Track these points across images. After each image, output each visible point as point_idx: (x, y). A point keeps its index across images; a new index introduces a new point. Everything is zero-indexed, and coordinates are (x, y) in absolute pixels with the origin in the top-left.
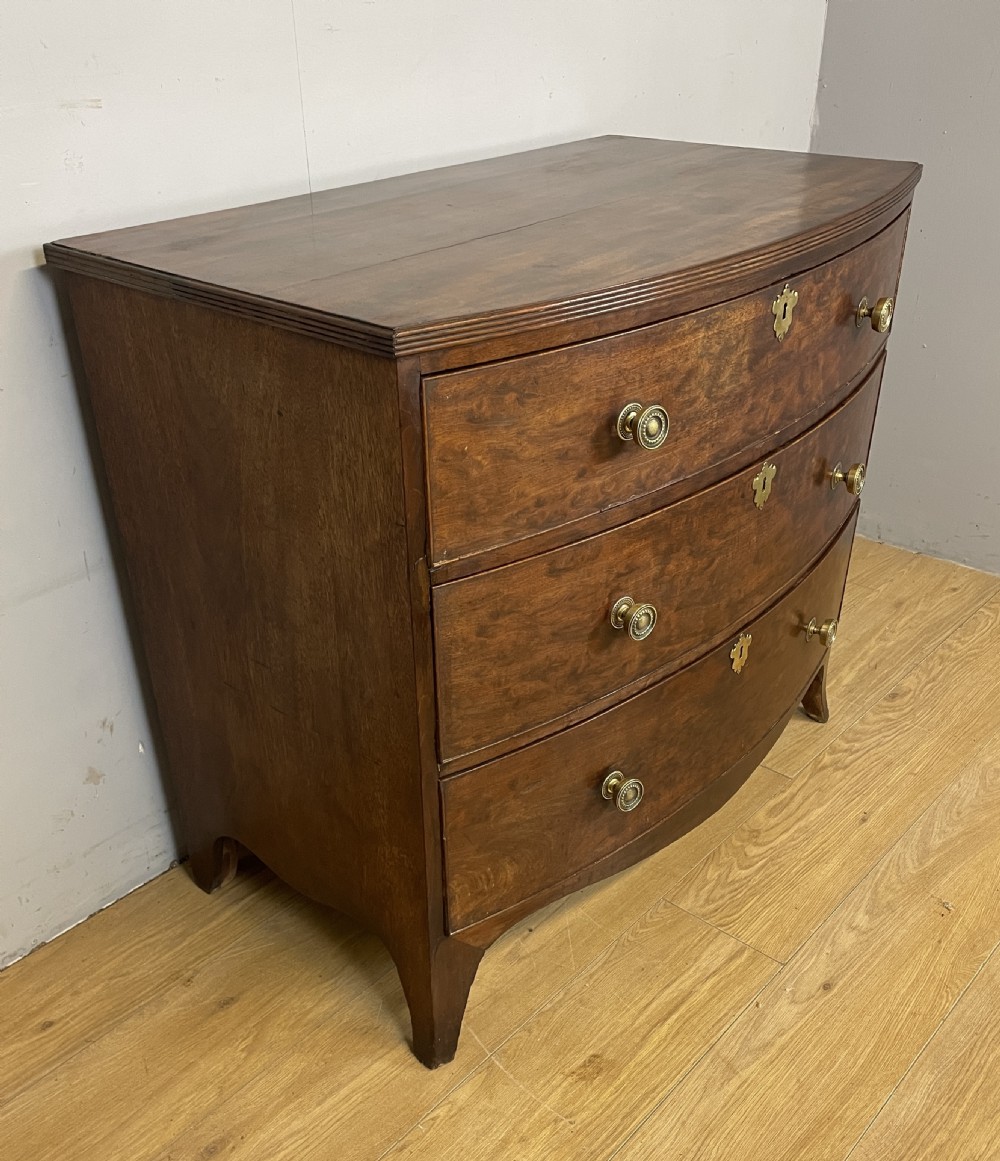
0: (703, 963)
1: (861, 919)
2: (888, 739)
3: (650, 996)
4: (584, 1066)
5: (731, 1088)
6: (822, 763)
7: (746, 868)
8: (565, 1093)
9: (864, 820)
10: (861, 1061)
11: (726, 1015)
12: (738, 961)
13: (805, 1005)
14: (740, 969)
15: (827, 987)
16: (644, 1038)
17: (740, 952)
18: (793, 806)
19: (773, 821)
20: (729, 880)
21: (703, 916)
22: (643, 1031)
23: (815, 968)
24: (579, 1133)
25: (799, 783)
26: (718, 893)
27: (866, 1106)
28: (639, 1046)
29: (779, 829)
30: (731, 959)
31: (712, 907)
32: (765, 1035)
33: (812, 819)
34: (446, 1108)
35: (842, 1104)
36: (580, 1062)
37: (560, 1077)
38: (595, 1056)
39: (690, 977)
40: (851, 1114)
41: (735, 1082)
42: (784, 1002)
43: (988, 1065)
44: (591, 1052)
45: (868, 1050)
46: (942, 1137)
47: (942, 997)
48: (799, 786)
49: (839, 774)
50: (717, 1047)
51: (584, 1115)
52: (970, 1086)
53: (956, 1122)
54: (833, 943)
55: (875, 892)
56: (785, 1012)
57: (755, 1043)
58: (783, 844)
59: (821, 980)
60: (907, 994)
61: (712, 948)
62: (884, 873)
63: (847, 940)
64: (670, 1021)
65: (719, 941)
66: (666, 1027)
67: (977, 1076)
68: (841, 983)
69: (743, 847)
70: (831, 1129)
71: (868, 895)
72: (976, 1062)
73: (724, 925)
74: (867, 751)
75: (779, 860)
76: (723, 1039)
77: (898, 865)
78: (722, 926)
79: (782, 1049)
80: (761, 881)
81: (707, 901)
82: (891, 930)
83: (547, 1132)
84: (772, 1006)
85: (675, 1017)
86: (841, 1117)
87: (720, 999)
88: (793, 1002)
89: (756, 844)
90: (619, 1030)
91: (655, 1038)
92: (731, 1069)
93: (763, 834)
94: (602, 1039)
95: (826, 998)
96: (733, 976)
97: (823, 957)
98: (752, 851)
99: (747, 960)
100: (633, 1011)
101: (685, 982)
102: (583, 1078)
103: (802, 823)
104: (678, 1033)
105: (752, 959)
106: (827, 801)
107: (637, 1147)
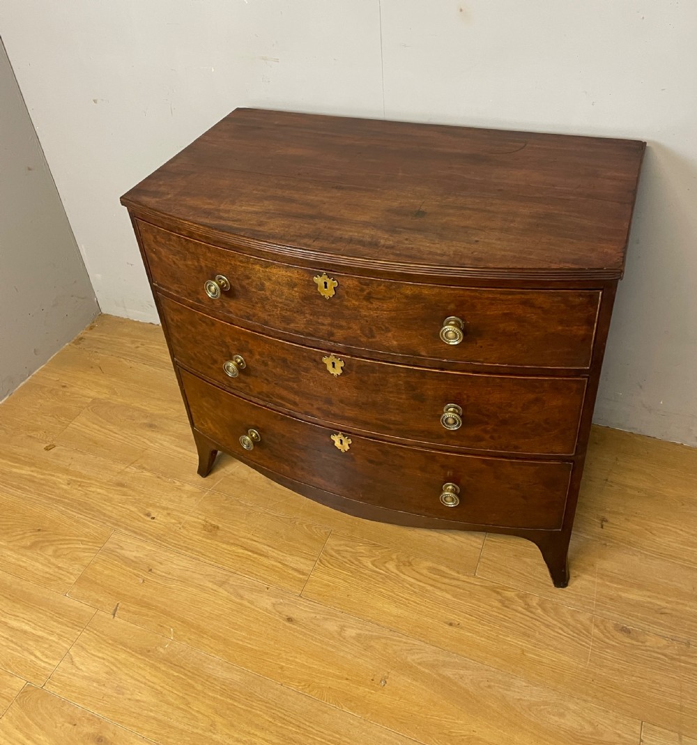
0: (289, 558)
1: (351, 632)
2: (560, 631)
3: (261, 540)
4: (211, 525)
5: (210, 585)
6: (503, 591)
7: (374, 565)
8: (195, 522)
9: (451, 624)
10: (241, 643)
11: (256, 575)
12: (296, 574)
13: (274, 611)
14: (291, 576)
15: (290, 620)
16: (233, 544)
17: (303, 574)
18: (446, 581)
19: (425, 572)
20: (359, 558)
21: (326, 551)
22: (237, 542)
23: (302, 611)
24: (175, 532)
25: (472, 580)
26: (348, 555)
27: (212, 648)
28: (228, 543)
29: (418, 576)
30: (296, 570)
31: (334, 554)
32: (247, 595)
33: (437, 593)
34: (180, 484)
35: (211, 637)
36: (213, 523)
37: (204, 518)
38: (218, 528)
39: (278, 554)
40: (206, 641)
41: (215, 587)
42: (274, 600)
43: (253, 710)
44: (220, 526)
45: (249, 646)
46: (200, 687)
47: (299, 683)
48: (467, 580)
49: (497, 604)
50: (235, 575)
51: (186, 533)
52: (236, 701)
53: (210, 694)
54: (326, 619)
55: (379, 638)
56: (266, 602)
57: (241, 592)
58: (404, 580)
59: (294, 616)
60: (297, 663)
61: (302, 560)
62: (400, 642)
63: (332, 626)
64: (246, 552)
65: (309, 562)
66: (242, 551)
67: (243, 704)
68: (293, 626)
69: (392, 560)
70: (195, 633)
71: (375, 634)
72: (254, 704)
73: (321, 563)
74: (536, 619)
75: (388, 581)
76: (240, 577)
77: (411, 649)
78: (320, 561)
79: (241, 604)
80: (365, 574)
81: (338, 552)
82: (347, 650)
83: (174, 521)
84: (268, 595)
85: (250, 553)
86: (203, 637)
87: (266, 570)
88: (274, 605)
89: (398, 567)
90: (235, 533)
91: (234, 548)
92: (222, 584)
93: (409, 568)
94: (229, 528)
95: (281, 620)
96: (285, 574)
97: (314, 615)
98: (391, 566)
99: (299, 578)
100: (249, 535)
101: (275, 553)
102: (204, 526)
103: (429, 588)
104: (240, 557)
105: (300, 580)
106: (459, 599)
107: (172, 556)
